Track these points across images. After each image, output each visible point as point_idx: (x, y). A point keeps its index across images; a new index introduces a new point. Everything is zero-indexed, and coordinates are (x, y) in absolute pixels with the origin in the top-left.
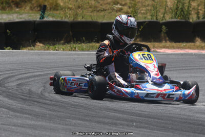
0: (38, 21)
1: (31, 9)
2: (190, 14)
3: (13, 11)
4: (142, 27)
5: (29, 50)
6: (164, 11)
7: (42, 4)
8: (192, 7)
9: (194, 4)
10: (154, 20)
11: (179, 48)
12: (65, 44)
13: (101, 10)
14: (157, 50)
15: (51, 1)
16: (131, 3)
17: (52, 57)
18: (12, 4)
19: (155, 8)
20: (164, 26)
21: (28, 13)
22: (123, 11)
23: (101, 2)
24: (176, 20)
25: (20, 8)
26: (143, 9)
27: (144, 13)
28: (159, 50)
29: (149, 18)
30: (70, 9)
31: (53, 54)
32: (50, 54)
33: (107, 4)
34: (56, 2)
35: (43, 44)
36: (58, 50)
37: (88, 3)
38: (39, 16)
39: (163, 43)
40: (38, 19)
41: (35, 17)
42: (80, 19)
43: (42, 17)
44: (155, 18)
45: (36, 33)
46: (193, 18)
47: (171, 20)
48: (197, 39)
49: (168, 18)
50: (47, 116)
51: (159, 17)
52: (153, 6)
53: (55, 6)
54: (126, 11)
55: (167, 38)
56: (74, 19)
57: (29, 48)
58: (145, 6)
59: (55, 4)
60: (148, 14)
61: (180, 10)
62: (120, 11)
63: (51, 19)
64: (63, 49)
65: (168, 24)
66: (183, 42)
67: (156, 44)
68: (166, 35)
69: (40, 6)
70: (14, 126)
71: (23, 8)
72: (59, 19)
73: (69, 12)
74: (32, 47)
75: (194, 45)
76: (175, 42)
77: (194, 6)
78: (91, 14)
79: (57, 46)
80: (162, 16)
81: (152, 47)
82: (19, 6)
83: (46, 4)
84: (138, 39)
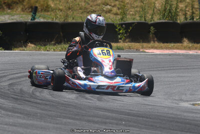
0: (30, 22)
1: (23, 10)
2: (178, 15)
3: (5, 12)
4: (131, 28)
5: (20, 50)
6: (152, 12)
7: (34, 5)
8: (180, 8)
9: (182, 5)
10: (143, 21)
11: (167, 48)
12: (55, 45)
13: (91, 12)
14: (145, 50)
15: (42, 3)
16: (120, 5)
17: (43, 57)
18: (4, 5)
19: (143, 9)
20: (152, 27)
21: (20, 14)
22: (112, 12)
23: (91, 4)
24: (164, 21)
25: (11, 9)
26: (132, 10)
27: (133, 14)
28: (147, 51)
29: (137, 19)
30: (61, 10)
31: (44, 55)
32: (41, 54)
33: (97, 5)
34: (47, 3)
35: (35, 44)
36: (49, 51)
37: (79, 4)
38: (30, 17)
39: (152, 44)
40: (29, 20)
41: (27, 18)
42: (70, 20)
43: (34, 18)
44: (143, 19)
45: (28, 34)
46: (181, 19)
47: (159, 21)
48: (185, 39)
49: (156, 19)
50: (39, 115)
51: (147, 18)
52: (142, 7)
53: (46, 7)
54: (115, 12)
55: (156, 39)
56: (64, 20)
57: (21, 48)
58: (134, 7)
59: (46, 5)
60: (137, 15)
61: (168, 11)
62: (109, 12)
63: (42, 20)
64: (54, 50)
65: (156, 25)
66: (171, 42)
67: (145, 45)
68: (154, 36)
69: (31, 7)
70: (6, 124)
71: (15, 10)
72: (50, 20)
73: (59, 13)
74: (24, 48)
75: (182, 46)
76: (163, 43)
77: (182, 8)
78: (81, 15)
79: (48, 47)
80: (150, 17)
81: (141, 47)
82: (11, 7)
83: (37, 5)
84: (127, 40)
